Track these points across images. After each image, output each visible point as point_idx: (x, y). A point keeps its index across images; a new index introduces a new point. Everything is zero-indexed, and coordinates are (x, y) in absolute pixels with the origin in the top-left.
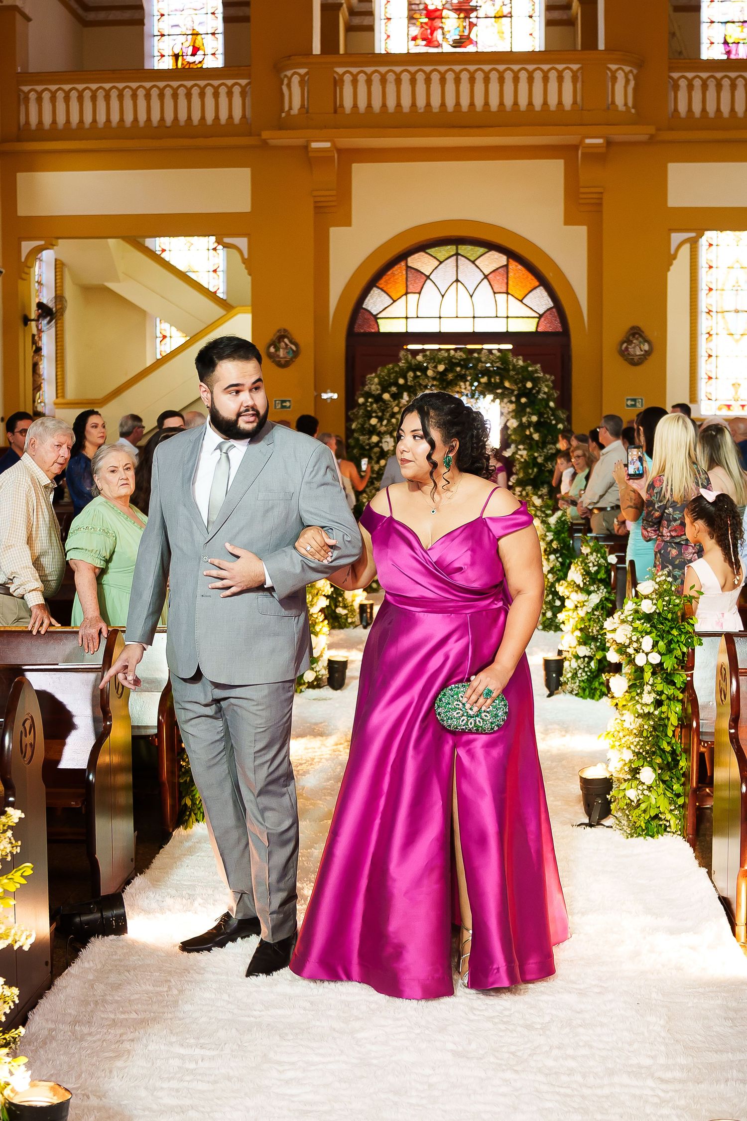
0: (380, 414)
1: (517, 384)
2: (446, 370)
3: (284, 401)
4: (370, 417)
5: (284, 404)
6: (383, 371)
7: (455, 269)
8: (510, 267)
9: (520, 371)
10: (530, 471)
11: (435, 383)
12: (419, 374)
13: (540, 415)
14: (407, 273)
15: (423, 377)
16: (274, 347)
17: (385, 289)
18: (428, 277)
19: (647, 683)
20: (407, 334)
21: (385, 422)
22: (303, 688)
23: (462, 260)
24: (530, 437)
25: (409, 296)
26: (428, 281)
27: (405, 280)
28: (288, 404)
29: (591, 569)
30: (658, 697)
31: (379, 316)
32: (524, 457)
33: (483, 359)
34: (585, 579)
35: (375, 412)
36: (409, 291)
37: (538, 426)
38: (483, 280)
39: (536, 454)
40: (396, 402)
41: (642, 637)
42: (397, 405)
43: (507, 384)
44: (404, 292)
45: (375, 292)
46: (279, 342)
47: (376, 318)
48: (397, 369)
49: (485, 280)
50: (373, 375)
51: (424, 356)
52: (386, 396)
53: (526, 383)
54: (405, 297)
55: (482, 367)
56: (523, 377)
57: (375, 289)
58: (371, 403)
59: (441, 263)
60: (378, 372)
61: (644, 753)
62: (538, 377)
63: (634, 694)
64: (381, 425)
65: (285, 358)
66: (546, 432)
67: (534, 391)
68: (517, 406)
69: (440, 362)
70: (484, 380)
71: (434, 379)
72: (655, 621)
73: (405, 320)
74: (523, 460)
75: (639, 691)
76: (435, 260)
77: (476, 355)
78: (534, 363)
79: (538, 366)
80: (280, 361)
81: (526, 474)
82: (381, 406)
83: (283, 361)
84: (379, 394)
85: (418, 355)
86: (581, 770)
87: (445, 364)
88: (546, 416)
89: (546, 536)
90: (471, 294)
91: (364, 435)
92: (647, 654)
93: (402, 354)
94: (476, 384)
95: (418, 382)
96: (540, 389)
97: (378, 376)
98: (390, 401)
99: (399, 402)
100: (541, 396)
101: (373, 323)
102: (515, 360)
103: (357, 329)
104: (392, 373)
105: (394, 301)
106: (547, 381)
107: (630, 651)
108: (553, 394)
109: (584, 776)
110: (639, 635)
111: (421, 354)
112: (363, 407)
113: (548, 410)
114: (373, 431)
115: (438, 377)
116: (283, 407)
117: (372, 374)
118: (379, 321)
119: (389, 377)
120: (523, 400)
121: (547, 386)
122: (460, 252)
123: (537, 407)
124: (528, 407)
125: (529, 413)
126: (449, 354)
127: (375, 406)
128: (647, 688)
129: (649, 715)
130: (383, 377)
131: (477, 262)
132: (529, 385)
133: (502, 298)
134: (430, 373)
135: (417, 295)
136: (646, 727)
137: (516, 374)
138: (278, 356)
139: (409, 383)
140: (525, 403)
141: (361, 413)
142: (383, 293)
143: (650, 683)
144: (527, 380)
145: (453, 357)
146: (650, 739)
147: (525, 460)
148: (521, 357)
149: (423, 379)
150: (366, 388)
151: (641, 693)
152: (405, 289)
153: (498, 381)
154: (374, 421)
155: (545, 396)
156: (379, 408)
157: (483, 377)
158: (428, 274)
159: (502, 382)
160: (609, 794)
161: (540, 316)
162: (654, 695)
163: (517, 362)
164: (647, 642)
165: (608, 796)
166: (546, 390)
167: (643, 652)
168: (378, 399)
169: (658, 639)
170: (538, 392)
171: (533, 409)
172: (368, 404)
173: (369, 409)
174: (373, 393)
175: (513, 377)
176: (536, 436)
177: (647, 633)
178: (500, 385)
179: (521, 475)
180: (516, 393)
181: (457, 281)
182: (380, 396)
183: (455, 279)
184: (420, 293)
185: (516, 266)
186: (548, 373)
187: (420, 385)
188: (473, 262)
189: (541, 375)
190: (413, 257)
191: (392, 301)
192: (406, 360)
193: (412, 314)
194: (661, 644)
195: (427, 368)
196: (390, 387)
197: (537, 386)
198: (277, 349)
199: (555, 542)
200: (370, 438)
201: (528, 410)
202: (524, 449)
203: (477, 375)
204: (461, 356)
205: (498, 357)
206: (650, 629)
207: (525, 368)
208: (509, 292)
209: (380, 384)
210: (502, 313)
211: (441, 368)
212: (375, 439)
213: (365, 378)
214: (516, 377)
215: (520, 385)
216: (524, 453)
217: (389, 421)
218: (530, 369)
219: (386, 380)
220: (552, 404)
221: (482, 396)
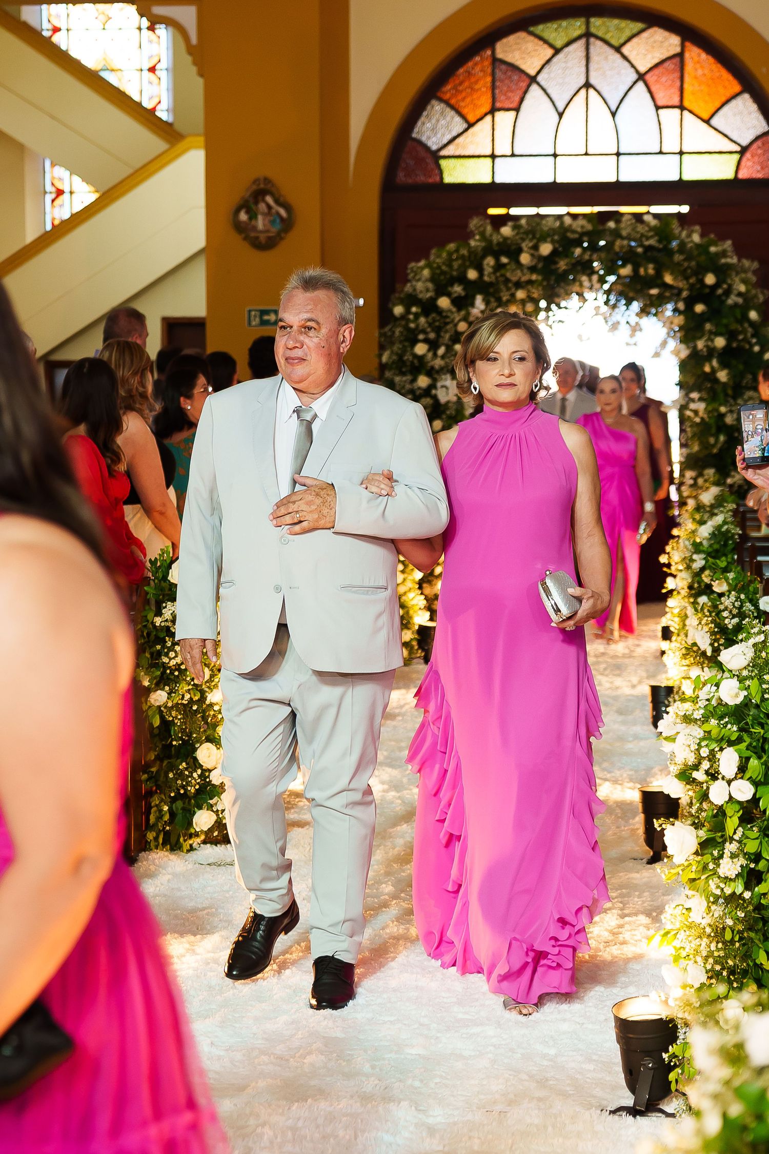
0: (432, 336)
1: (687, 278)
2: (554, 253)
3: (264, 312)
4: (415, 342)
5: (266, 318)
6: (439, 256)
7: (584, 62)
8: (687, 55)
9: (695, 253)
10: (712, 440)
11: (534, 277)
12: (504, 260)
13: (731, 336)
14: (493, 74)
15: (513, 266)
16: (247, 212)
17: (453, 101)
18: (533, 79)
19: (732, 839)
20: (493, 188)
21: (441, 351)
22: (195, 841)
23: (597, 47)
24: (711, 377)
25: (499, 115)
26: (534, 88)
27: (489, 84)
28: (272, 317)
29: (727, 621)
30: (752, 866)
31: (443, 153)
32: (701, 414)
33: (624, 233)
34: (716, 640)
35: (424, 331)
36: (498, 105)
37: (726, 357)
38: (635, 83)
39: (723, 409)
40: (463, 313)
41: (721, 749)
42: (465, 319)
43: (668, 279)
44: (487, 107)
45: (437, 107)
46: (256, 203)
47: (436, 156)
48: (464, 252)
49: (640, 85)
50: (422, 263)
51: (516, 227)
52: (444, 302)
53: (704, 276)
54: (489, 118)
55: (622, 247)
56: (698, 265)
57: (434, 102)
58: (417, 316)
59: (557, 51)
60: (432, 257)
61: (725, 973)
62: (729, 267)
63: (707, 858)
64: (435, 355)
65: (267, 231)
66: (741, 367)
67: (720, 291)
68: (686, 319)
69: (543, 239)
70: (626, 271)
71: (532, 269)
72: (749, 720)
73: (489, 160)
74: (698, 420)
75: (715, 853)
76: (546, 46)
77: (612, 224)
78: (722, 238)
79: (728, 244)
80: (257, 238)
81: (705, 445)
82: (434, 321)
83: (263, 238)
84: (431, 298)
85: (504, 224)
86: (618, 1005)
87: (553, 242)
88: (741, 337)
89: (692, 560)
90: (613, 108)
91: (403, 374)
92: (729, 782)
93: (474, 223)
94: (612, 279)
95: (502, 275)
96: (730, 286)
97: (429, 265)
98: (450, 311)
99: (468, 314)
100: (732, 300)
101: (432, 165)
102: (684, 234)
103: (401, 177)
104: (457, 259)
105: (470, 125)
106: (745, 271)
107: (700, 776)
108: (756, 296)
109: (623, 1015)
110: (714, 745)
111: (510, 224)
112: (403, 323)
113: (746, 325)
114: (419, 366)
115: (540, 265)
116: (264, 323)
117: (418, 260)
118: (443, 163)
119: (450, 266)
120: (699, 308)
121: (744, 281)
122: (593, 30)
123: (725, 321)
124: (708, 320)
125: (711, 332)
126: (562, 223)
127: (422, 320)
128: (730, 847)
129: (732, 899)
130: (439, 267)
131: (626, 50)
132: (710, 279)
133: (670, 116)
134: (525, 258)
135: (513, 113)
136: (730, 922)
137: (685, 260)
138: (254, 228)
139: (486, 278)
140: (703, 313)
141: (397, 333)
142: (448, 109)
143: (736, 837)
144: (706, 270)
145: (569, 229)
146: (737, 945)
147: (702, 419)
148: (697, 228)
149: (513, 271)
150: (408, 288)
151: (721, 856)
152: (490, 100)
153: (651, 271)
154: (421, 349)
155: (740, 300)
156: (430, 325)
157: (623, 266)
158: (532, 72)
159: (659, 274)
160: (667, 1051)
161: (743, 151)
162: (742, 861)
163: (689, 236)
164: (729, 760)
165: (663, 1054)
166: (742, 288)
167: (723, 778)
168: (430, 307)
169: (749, 753)
170: (728, 293)
171: (717, 325)
172: (411, 317)
173: (412, 325)
174: (421, 296)
175: (679, 264)
176: (723, 376)
177: (731, 743)
178: (656, 280)
179: (696, 448)
180: (685, 294)
181: (587, 85)
182: (433, 300)
183: (582, 81)
184: (517, 110)
185: (699, 55)
186: (747, 258)
187: (507, 280)
188: (618, 49)
189: (734, 260)
190: (505, 40)
191: (465, 126)
192: (483, 234)
193: (503, 148)
194: (754, 763)
195: (520, 251)
196: (452, 285)
197: (724, 282)
198: (252, 216)
199: (707, 572)
200: (414, 380)
201: (708, 326)
202: (701, 399)
203: (614, 262)
204: (582, 227)
205: (652, 229)
206: (737, 734)
207: (702, 248)
208: (686, 104)
209: (432, 279)
210: (671, 145)
211: (546, 249)
212: (423, 381)
213: (406, 268)
214: (686, 264)
215: (692, 281)
216: (701, 406)
217: (449, 348)
218: (713, 249)
219: (443, 273)
220: (753, 315)
221: (623, 302)
